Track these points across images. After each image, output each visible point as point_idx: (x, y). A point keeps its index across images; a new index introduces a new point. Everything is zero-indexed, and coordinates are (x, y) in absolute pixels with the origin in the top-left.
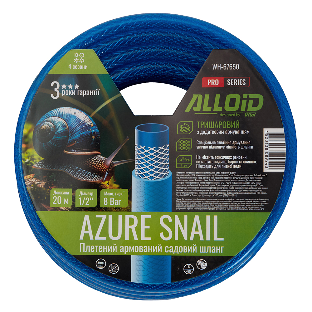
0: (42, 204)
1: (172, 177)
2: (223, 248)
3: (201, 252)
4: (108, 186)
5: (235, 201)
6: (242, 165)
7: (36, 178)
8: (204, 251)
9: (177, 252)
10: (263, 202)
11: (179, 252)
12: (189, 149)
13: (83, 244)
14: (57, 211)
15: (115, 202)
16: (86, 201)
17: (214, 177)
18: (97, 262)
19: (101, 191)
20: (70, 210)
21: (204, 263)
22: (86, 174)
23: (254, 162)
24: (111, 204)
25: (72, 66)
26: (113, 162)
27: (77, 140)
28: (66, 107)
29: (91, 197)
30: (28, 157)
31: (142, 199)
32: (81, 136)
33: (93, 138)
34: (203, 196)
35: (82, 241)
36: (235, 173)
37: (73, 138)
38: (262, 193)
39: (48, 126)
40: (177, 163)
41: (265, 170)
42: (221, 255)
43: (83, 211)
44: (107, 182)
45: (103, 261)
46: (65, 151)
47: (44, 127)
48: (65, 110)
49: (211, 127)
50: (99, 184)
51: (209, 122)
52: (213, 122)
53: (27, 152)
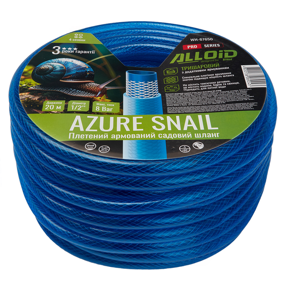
0: (33, 109)
1: (162, 97)
2: (218, 134)
3: (196, 137)
4: (100, 100)
5: (224, 105)
6: (227, 85)
7: (31, 94)
8: (199, 136)
9: (171, 137)
10: (252, 105)
11: (173, 138)
12: (176, 82)
13: (73, 134)
14: (48, 114)
15: (106, 110)
16: (78, 108)
17: (202, 95)
18: (87, 145)
19: (94, 103)
20: (61, 113)
21: (201, 145)
22: (79, 93)
23: (238, 83)
24: (103, 110)
25: (72, 39)
26: (106, 87)
27: (72, 75)
28: (65, 58)
29: (84, 105)
30: (25, 84)
31: (134, 108)
32: (76, 72)
33: (88, 74)
34: (193, 105)
35: (71, 132)
36: (221, 90)
37: (69, 74)
38: (249, 99)
39: (47, 67)
40: (165, 90)
41: (248, 87)
42: (217, 139)
43: (75, 113)
44: (99, 98)
45: (93, 144)
46: (61, 80)
47: (43, 68)
48: (63, 60)
49: (194, 69)
50: (92, 98)
51: (192, 66)
52: (196, 66)
53: (25, 80)
